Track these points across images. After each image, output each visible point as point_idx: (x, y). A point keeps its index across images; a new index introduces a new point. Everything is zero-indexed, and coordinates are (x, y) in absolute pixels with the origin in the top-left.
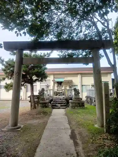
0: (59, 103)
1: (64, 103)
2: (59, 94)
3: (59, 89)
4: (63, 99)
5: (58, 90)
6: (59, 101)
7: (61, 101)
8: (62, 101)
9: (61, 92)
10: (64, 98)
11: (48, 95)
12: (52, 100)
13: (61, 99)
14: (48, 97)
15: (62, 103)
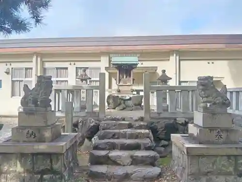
0: (124, 147)
1: (148, 148)
2: (123, 106)
3: (121, 88)
4: (140, 127)
5: (119, 91)
6: (124, 136)
7: (131, 136)
8: (137, 136)
9: (130, 99)
10: (142, 119)
11: (83, 108)
12: (94, 130)
13: (130, 126)
14: (83, 114)
15: (137, 147)
